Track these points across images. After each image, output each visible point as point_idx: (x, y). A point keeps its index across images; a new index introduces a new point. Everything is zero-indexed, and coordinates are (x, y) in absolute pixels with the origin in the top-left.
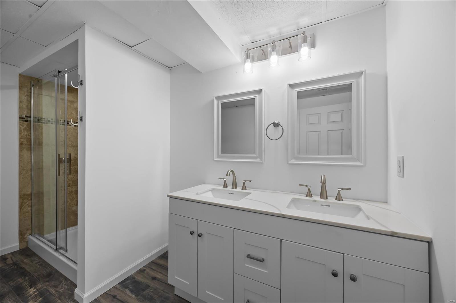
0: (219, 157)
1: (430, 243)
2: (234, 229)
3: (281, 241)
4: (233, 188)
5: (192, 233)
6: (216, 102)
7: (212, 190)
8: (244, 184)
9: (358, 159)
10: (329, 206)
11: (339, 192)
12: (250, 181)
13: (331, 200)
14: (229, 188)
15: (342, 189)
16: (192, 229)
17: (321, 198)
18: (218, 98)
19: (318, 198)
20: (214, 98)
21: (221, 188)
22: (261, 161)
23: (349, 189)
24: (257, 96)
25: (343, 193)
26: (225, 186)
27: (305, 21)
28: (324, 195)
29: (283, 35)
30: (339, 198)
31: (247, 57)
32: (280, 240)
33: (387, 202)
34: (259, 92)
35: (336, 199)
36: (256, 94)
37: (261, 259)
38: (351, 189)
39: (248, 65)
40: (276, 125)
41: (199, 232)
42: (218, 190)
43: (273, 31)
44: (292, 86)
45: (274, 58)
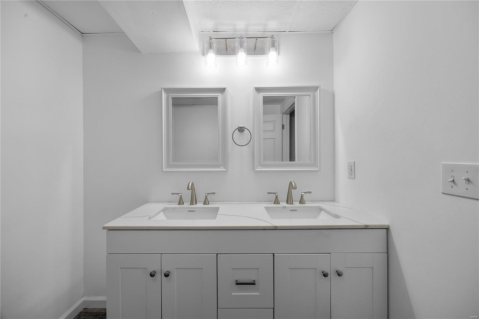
0: (169, 166)
1: (387, 229)
2: (217, 254)
3: (274, 255)
4: (192, 204)
5: (152, 275)
6: (164, 95)
7: (164, 210)
8: (206, 197)
9: (315, 165)
10: (296, 210)
11: (302, 196)
12: (214, 193)
13: (297, 204)
14: (187, 205)
15: (305, 193)
16: (151, 270)
17: (287, 203)
18: (168, 91)
19: (285, 204)
20: (162, 91)
21: (176, 206)
22: (225, 170)
23: (310, 193)
24: (220, 96)
25: (306, 197)
26: (181, 202)
27: (273, 25)
28: (289, 200)
29: (248, 33)
30: (302, 201)
31: (211, 47)
32: (272, 254)
33: (334, 201)
34: (223, 90)
35: (300, 203)
36: (219, 93)
37: (252, 282)
38: (311, 192)
39: (211, 56)
40: (241, 130)
41: (165, 270)
42: (173, 209)
43: (241, 25)
44: (258, 90)
45: (242, 55)
